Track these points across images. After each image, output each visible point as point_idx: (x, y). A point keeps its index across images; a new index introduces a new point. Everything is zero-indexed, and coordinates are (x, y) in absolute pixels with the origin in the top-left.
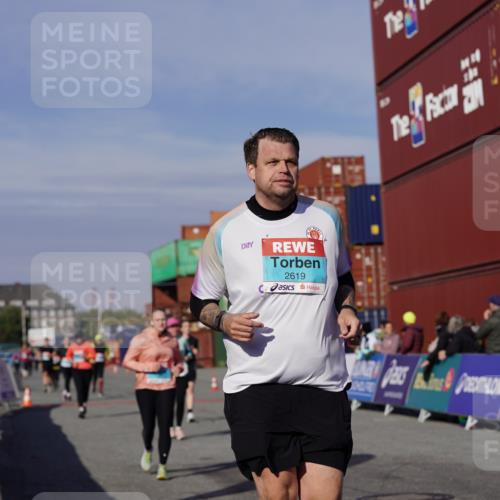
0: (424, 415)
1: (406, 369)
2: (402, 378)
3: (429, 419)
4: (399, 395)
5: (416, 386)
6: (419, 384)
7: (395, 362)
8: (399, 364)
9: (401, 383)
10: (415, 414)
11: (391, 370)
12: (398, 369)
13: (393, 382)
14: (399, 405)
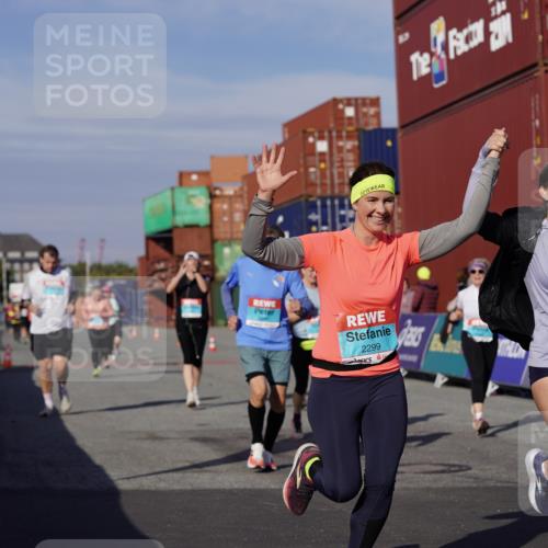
0: (440, 380)
1: (422, 329)
2: (417, 339)
3: (446, 384)
4: (414, 358)
5: (432, 349)
6: (436, 346)
7: (409, 322)
8: (414, 325)
9: (416, 344)
10: (431, 378)
11: (405, 330)
12: (413, 329)
13: (407, 344)
14: (413, 369)
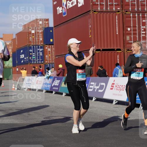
0: (64, 94)
1: (59, 81)
2: (58, 84)
3: (66, 95)
4: (57, 89)
5: (62, 86)
6: (63, 85)
7: (56, 79)
8: (57, 80)
9: (58, 85)
10: (62, 94)
11: (55, 81)
12: (57, 81)
13: (55, 85)
14: (57, 91)
